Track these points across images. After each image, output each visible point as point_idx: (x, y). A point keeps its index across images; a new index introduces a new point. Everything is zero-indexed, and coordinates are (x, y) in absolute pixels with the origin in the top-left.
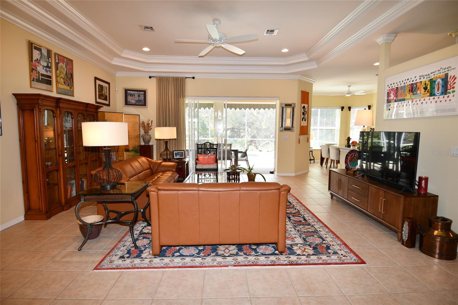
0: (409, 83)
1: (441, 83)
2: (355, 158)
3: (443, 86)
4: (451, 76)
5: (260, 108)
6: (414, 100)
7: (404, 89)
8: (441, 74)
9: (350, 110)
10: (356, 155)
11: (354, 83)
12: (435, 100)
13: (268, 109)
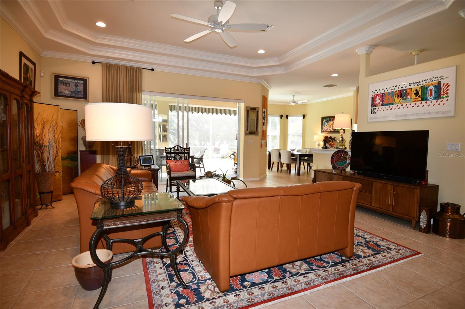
0: (397, 89)
1: (434, 89)
2: (342, 158)
3: (435, 92)
4: (444, 84)
5: (208, 112)
6: (404, 105)
7: (392, 94)
8: (434, 82)
9: (287, 118)
10: (343, 155)
11: (299, 93)
12: (428, 104)
13: (216, 114)
